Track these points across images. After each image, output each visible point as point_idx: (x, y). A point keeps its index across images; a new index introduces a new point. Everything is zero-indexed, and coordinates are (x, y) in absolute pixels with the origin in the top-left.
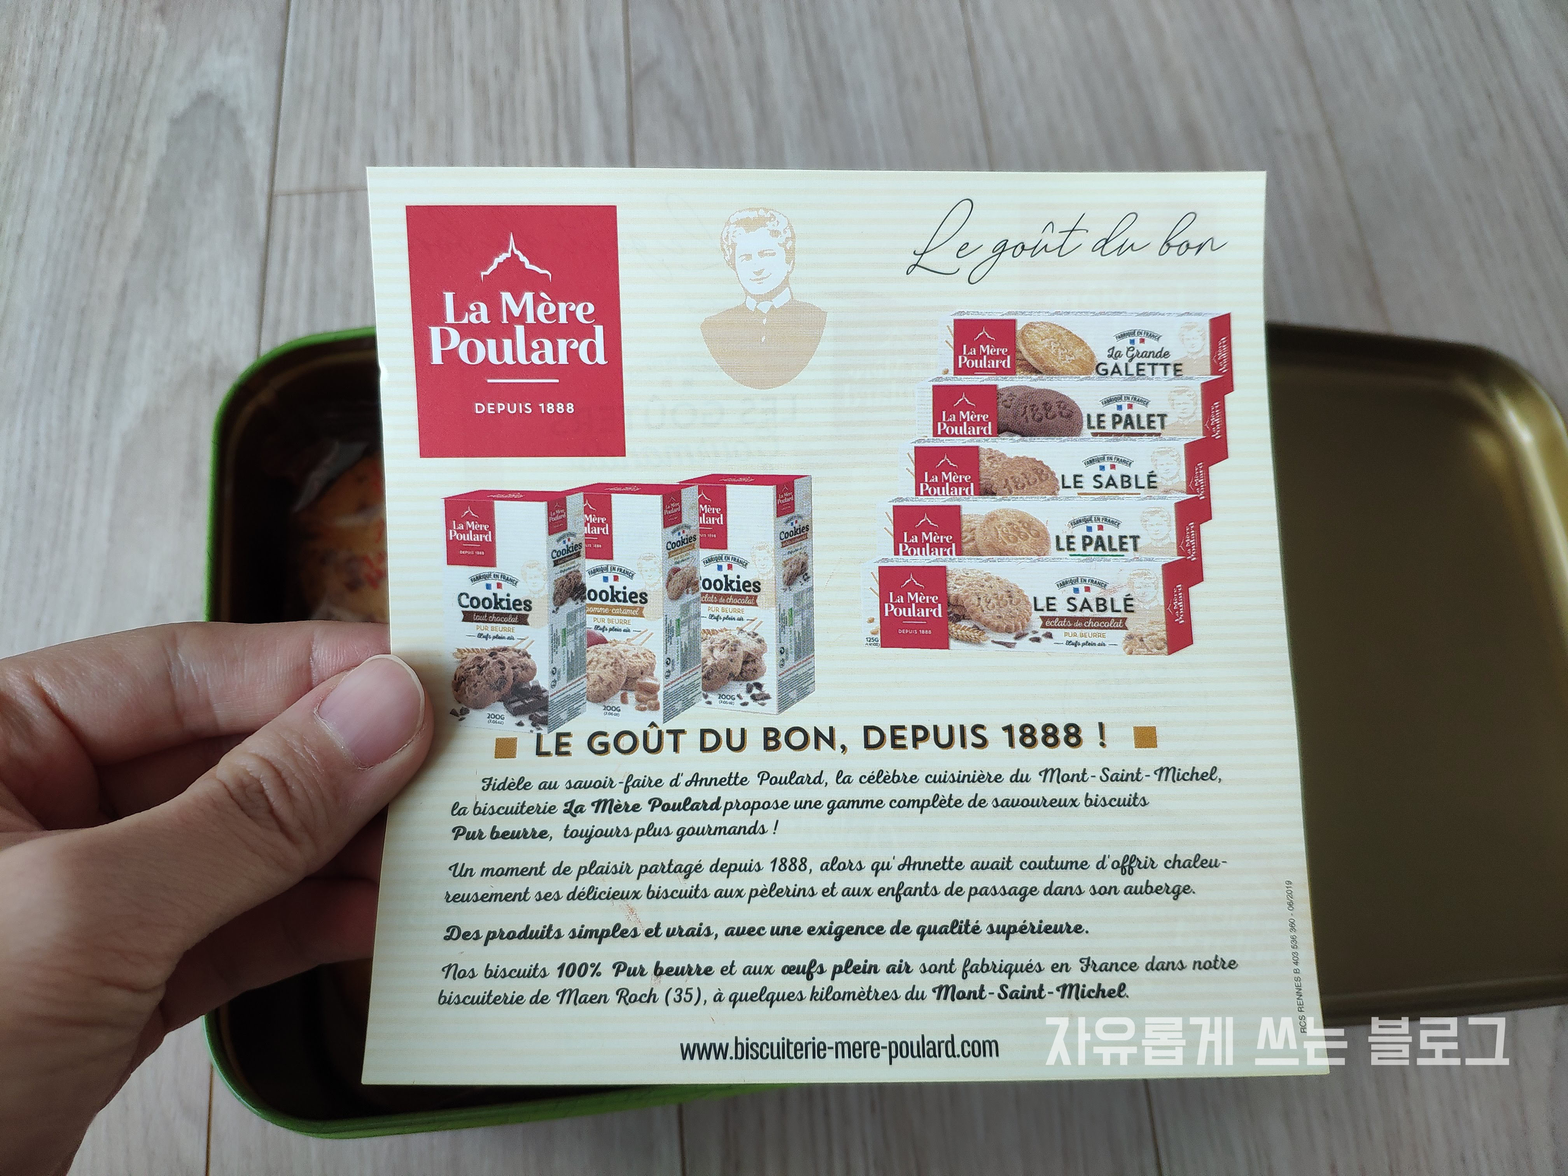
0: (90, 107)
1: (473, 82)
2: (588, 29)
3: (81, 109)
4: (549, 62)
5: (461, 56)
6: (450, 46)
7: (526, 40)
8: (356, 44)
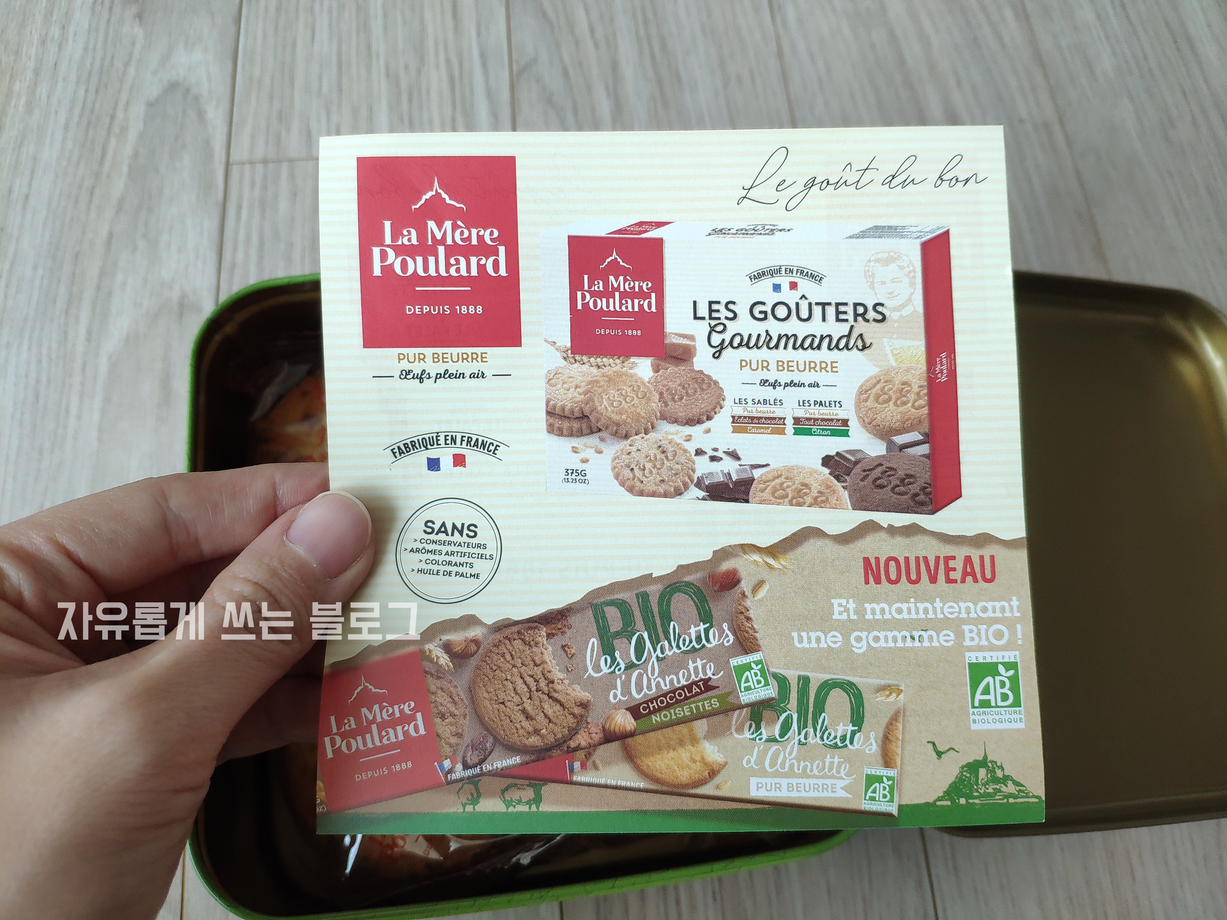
0: (82, 92)
1: (388, 75)
2: (479, 34)
3: (74, 94)
4: (448, 61)
5: (378, 55)
6: (369, 47)
7: (430, 43)
8: (294, 44)
